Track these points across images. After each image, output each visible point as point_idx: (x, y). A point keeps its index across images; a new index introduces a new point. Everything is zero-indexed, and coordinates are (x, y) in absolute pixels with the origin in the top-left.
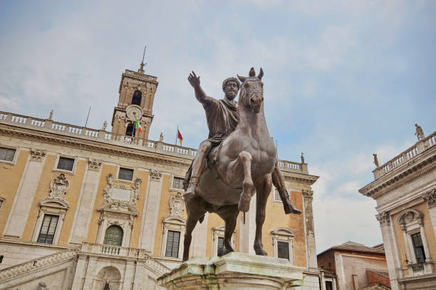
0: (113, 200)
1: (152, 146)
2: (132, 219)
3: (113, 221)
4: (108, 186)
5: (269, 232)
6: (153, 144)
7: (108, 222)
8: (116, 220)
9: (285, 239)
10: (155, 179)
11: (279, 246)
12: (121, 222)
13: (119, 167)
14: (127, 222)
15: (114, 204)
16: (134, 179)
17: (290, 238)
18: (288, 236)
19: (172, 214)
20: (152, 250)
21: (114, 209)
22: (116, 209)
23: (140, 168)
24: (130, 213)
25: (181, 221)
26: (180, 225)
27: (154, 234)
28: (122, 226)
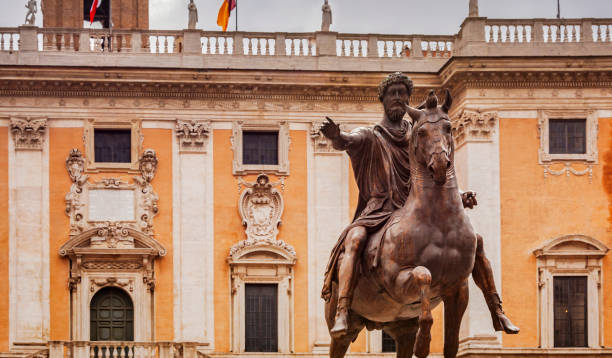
0: (92, 223)
1: (170, 50)
2: (149, 268)
3: (103, 276)
4: (74, 188)
5: (529, 252)
6: (171, 40)
7: (93, 281)
8: (110, 275)
9: (578, 267)
10: (193, 149)
11: (556, 288)
12: (122, 278)
13: (90, 127)
14: (138, 277)
15: (96, 233)
16: (135, 157)
17: (593, 263)
18: (587, 258)
19: (250, 241)
20: (211, 339)
21: (100, 246)
22: (105, 246)
23: (147, 120)
24: (140, 251)
25: (275, 256)
26: (275, 266)
27: (211, 298)
28: (127, 289)
